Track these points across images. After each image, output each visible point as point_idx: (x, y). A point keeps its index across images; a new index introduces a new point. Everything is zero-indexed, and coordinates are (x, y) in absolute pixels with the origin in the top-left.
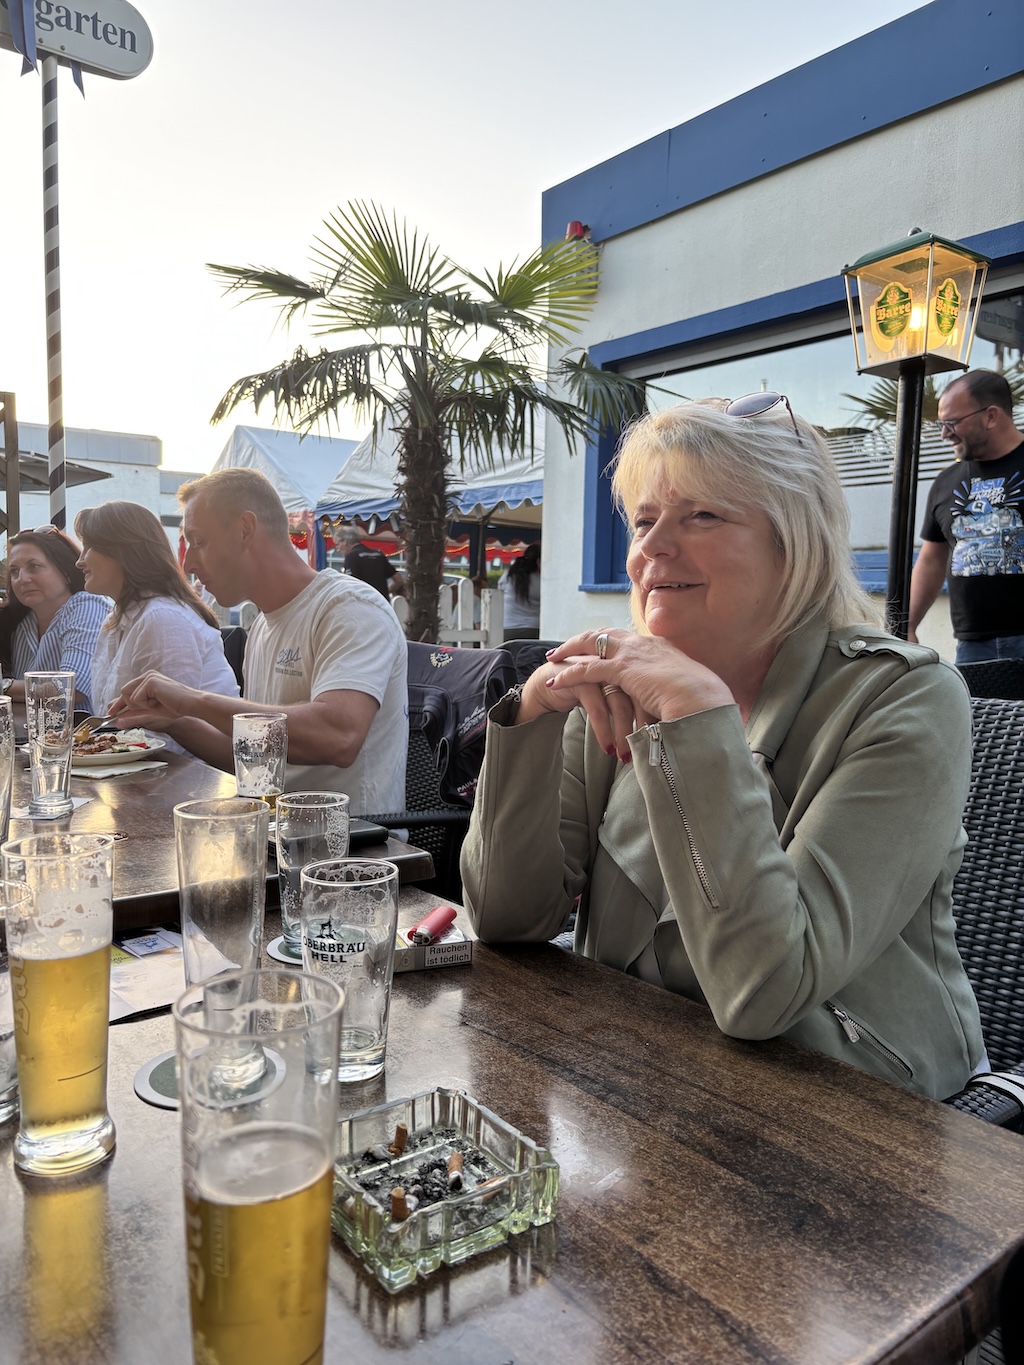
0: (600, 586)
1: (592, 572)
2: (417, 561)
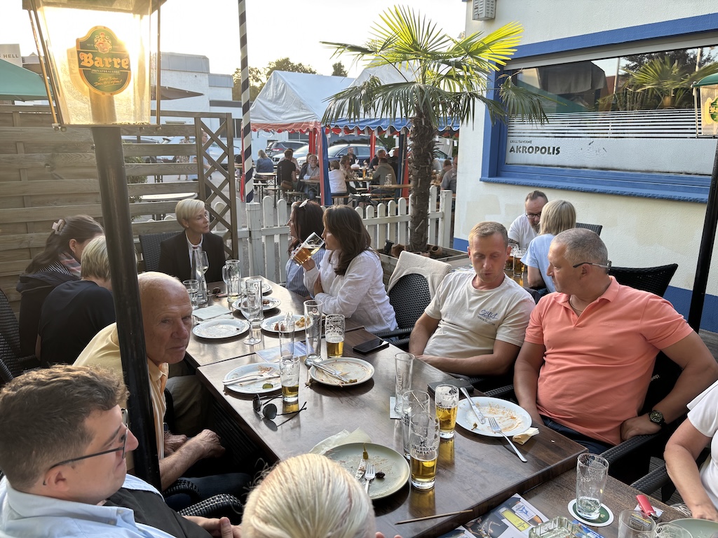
0: (492, 179)
1: (487, 172)
2: (419, 186)
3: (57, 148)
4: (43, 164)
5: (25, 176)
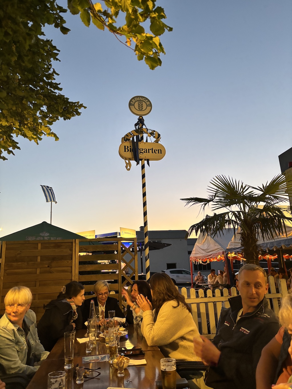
3: (54, 259)
4: (47, 266)
5: (38, 271)
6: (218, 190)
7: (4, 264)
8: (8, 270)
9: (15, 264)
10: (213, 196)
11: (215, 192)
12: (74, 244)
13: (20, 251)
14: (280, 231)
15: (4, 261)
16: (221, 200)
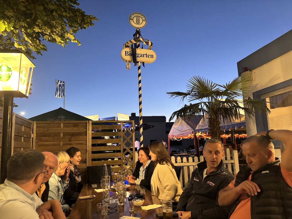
3: (73, 135)
4: (68, 140)
5: (61, 144)
6: (194, 87)
7: (35, 138)
8: (38, 143)
9: (44, 138)
10: (190, 91)
11: (192, 88)
12: (88, 124)
13: (48, 129)
14: (236, 117)
15: (35, 136)
16: (196, 94)
